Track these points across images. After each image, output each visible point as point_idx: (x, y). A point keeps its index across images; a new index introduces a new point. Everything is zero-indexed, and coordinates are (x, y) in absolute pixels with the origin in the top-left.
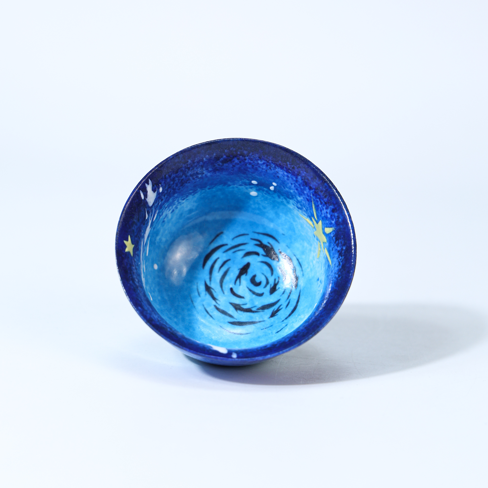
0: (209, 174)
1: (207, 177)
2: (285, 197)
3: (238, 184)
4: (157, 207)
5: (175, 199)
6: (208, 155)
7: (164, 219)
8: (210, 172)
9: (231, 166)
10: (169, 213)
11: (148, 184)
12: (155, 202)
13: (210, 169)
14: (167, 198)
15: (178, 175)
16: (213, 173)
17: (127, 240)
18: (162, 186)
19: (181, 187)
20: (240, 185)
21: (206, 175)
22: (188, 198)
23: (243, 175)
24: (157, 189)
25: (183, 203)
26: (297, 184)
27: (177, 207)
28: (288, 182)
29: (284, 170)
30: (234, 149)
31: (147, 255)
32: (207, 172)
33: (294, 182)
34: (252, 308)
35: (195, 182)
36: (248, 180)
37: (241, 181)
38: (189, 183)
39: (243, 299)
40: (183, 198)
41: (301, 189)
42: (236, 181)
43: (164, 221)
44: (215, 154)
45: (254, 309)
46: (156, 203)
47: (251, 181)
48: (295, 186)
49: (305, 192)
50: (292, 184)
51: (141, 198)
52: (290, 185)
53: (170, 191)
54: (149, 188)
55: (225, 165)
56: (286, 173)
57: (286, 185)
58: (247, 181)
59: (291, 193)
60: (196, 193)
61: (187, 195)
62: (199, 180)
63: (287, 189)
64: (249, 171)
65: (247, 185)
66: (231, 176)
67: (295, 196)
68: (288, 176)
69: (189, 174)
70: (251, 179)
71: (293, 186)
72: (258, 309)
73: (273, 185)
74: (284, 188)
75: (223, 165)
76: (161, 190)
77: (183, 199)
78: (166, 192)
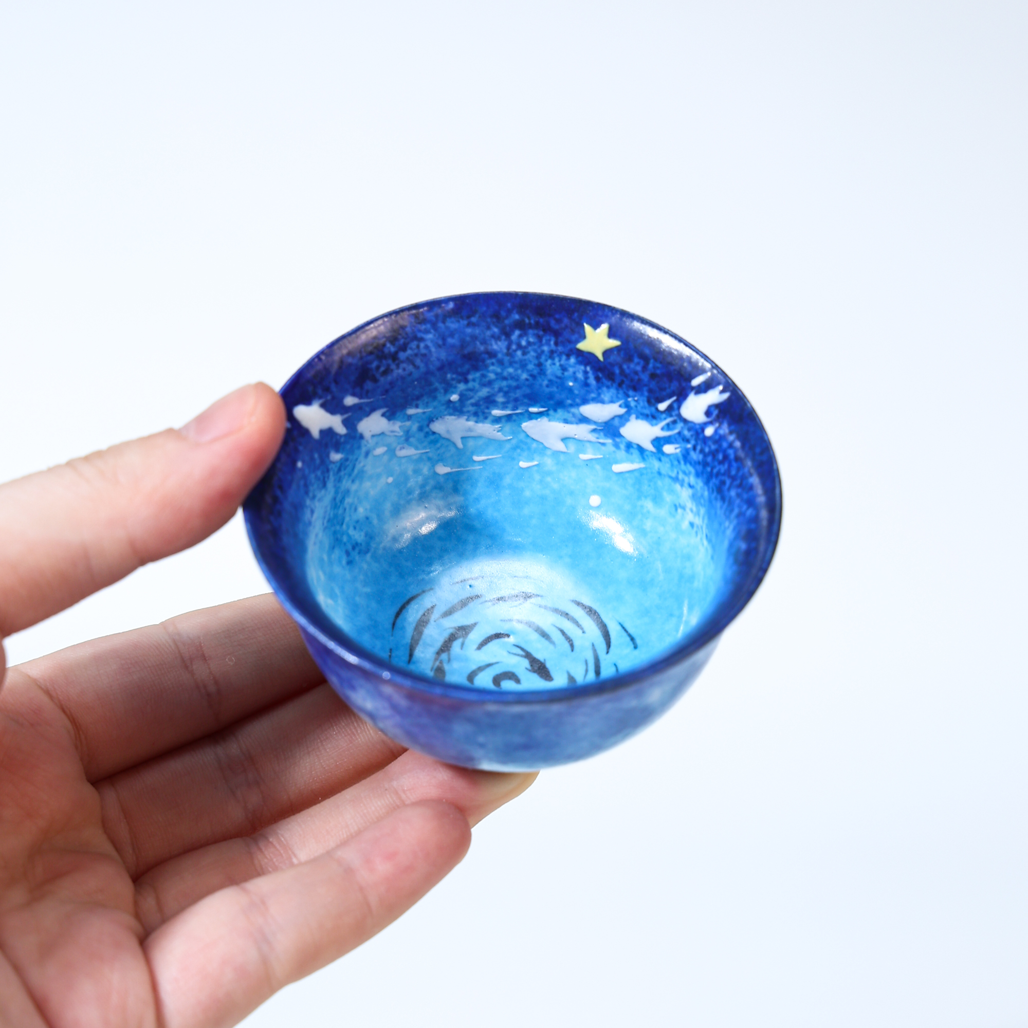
11: (721, 392)
17: (610, 336)
18: (716, 431)
24: (710, 419)
34: (449, 655)
39: (475, 646)
45: (444, 656)
46: (688, 428)
51: (693, 380)
53: (708, 464)
72: (441, 662)
76: (709, 431)
78: (707, 450)
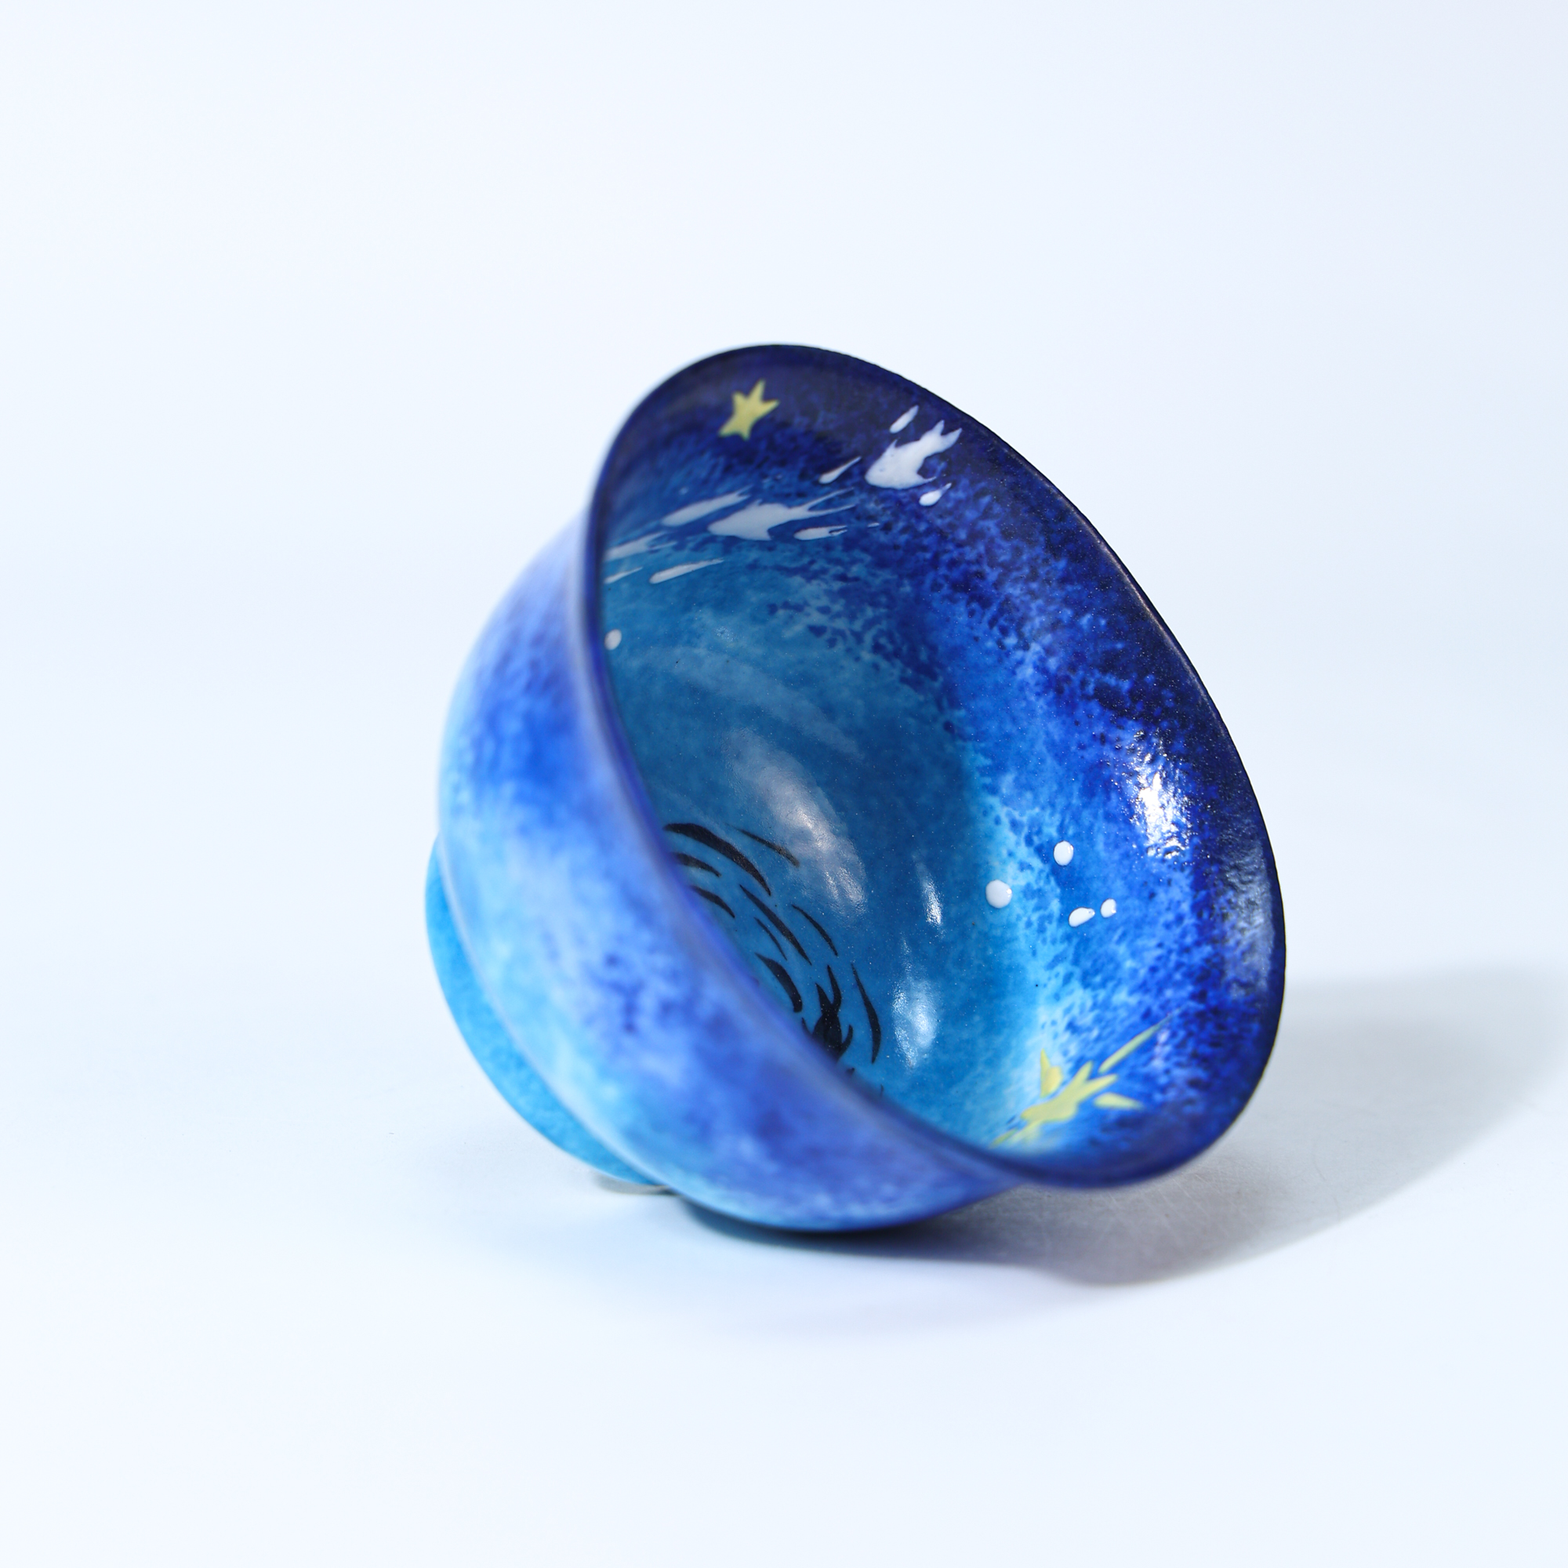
0: (1027, 672)
1: (1014, 673)
2: (1078, 971)
3: (1016, 814)
4: (858, 518)
5: (883, 599)
6: (1108, 623)
7: (786, 605)
8: (1041, 668)
9: (1099, 729)
10: (808, 615)
11: (944, 433)
12: (882, 494)
13: (1053, 663)
14: (896, 547)
15: (999, 547)
16: (1037, 684)
17: (766, 398)
18: (945, 496)
19: (946, 590)
20: (1015, 825)
21: (1020, 663)
22: (884, 664)
23: (1076, 793)
24: (931, 480)
25: (858, 659)
26: (1174, 957)
27: (839, 638)
28: (1160, 931)
29: (1194, 897)
30: (1169, 703)
31: (660, 577)
32: (1035, 657)
33: (1175, 947)
35: (976, 639)
36: (1062, 829)
37: (1043, 808)
38: (971, 613)
40: (883, 641)
41: (1169, 977)
42: (1029, 795)
43: (773, 609)
44: (1119, 646)
46: (876, 503)
47: (1062, 840)
48: (1159, 958)
49: (1169, 993)
50: (1160, 945)
51: (894, 420)
52: (1153, 943)
53: (925, 549)
54: (933, 442)
55: (1095, 708)
56: (1185, 907)
57: (1138, 936)
58: (1052, 831)
59: (1118, 966)
60: (915, 684)
61: (905, 649)
62: (988, 652)
63: (1122, 950)
64: (1109, 798)
65: (1029, 841)
66: (1050, 761)
67: (1116, 986)
68: (1180, 919)
69: (1010, 590)
70: (1071, 832)
71: (1159, 952)
73: (1098, 909)
74: (1119, 942)
75: (1088, 698)
76: (930, 498)
77: (877, 648)
78: (922, 527)
